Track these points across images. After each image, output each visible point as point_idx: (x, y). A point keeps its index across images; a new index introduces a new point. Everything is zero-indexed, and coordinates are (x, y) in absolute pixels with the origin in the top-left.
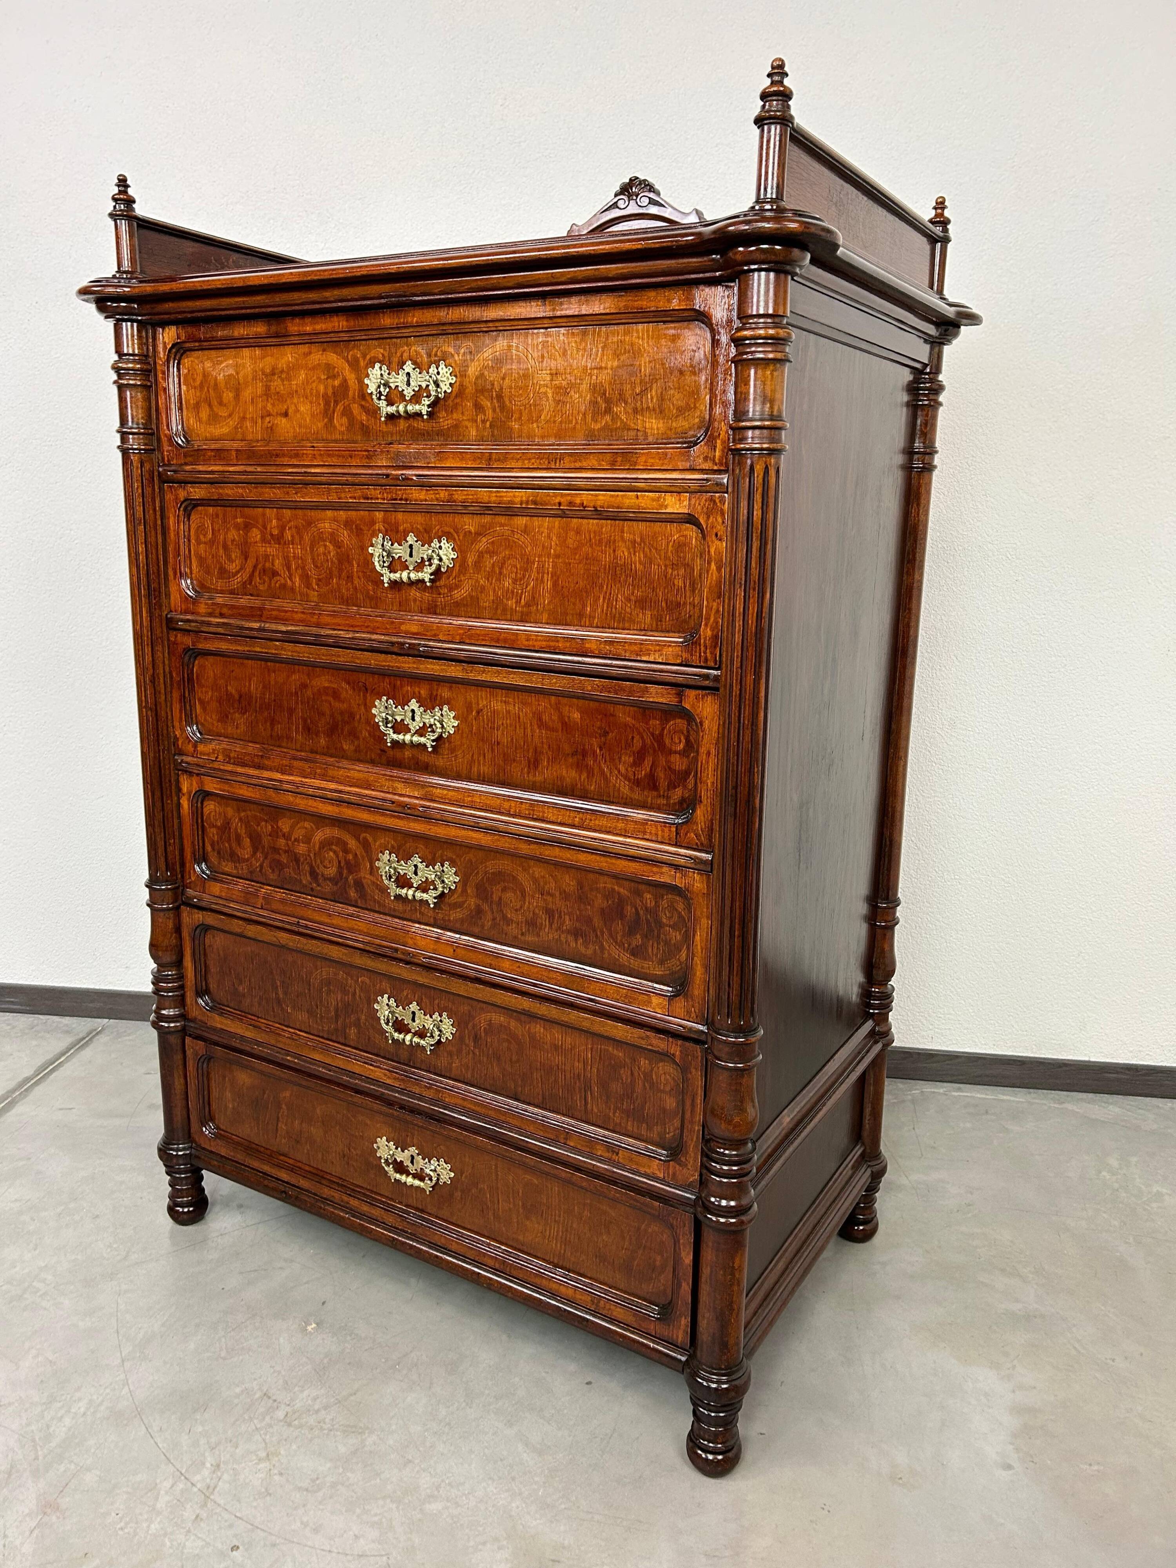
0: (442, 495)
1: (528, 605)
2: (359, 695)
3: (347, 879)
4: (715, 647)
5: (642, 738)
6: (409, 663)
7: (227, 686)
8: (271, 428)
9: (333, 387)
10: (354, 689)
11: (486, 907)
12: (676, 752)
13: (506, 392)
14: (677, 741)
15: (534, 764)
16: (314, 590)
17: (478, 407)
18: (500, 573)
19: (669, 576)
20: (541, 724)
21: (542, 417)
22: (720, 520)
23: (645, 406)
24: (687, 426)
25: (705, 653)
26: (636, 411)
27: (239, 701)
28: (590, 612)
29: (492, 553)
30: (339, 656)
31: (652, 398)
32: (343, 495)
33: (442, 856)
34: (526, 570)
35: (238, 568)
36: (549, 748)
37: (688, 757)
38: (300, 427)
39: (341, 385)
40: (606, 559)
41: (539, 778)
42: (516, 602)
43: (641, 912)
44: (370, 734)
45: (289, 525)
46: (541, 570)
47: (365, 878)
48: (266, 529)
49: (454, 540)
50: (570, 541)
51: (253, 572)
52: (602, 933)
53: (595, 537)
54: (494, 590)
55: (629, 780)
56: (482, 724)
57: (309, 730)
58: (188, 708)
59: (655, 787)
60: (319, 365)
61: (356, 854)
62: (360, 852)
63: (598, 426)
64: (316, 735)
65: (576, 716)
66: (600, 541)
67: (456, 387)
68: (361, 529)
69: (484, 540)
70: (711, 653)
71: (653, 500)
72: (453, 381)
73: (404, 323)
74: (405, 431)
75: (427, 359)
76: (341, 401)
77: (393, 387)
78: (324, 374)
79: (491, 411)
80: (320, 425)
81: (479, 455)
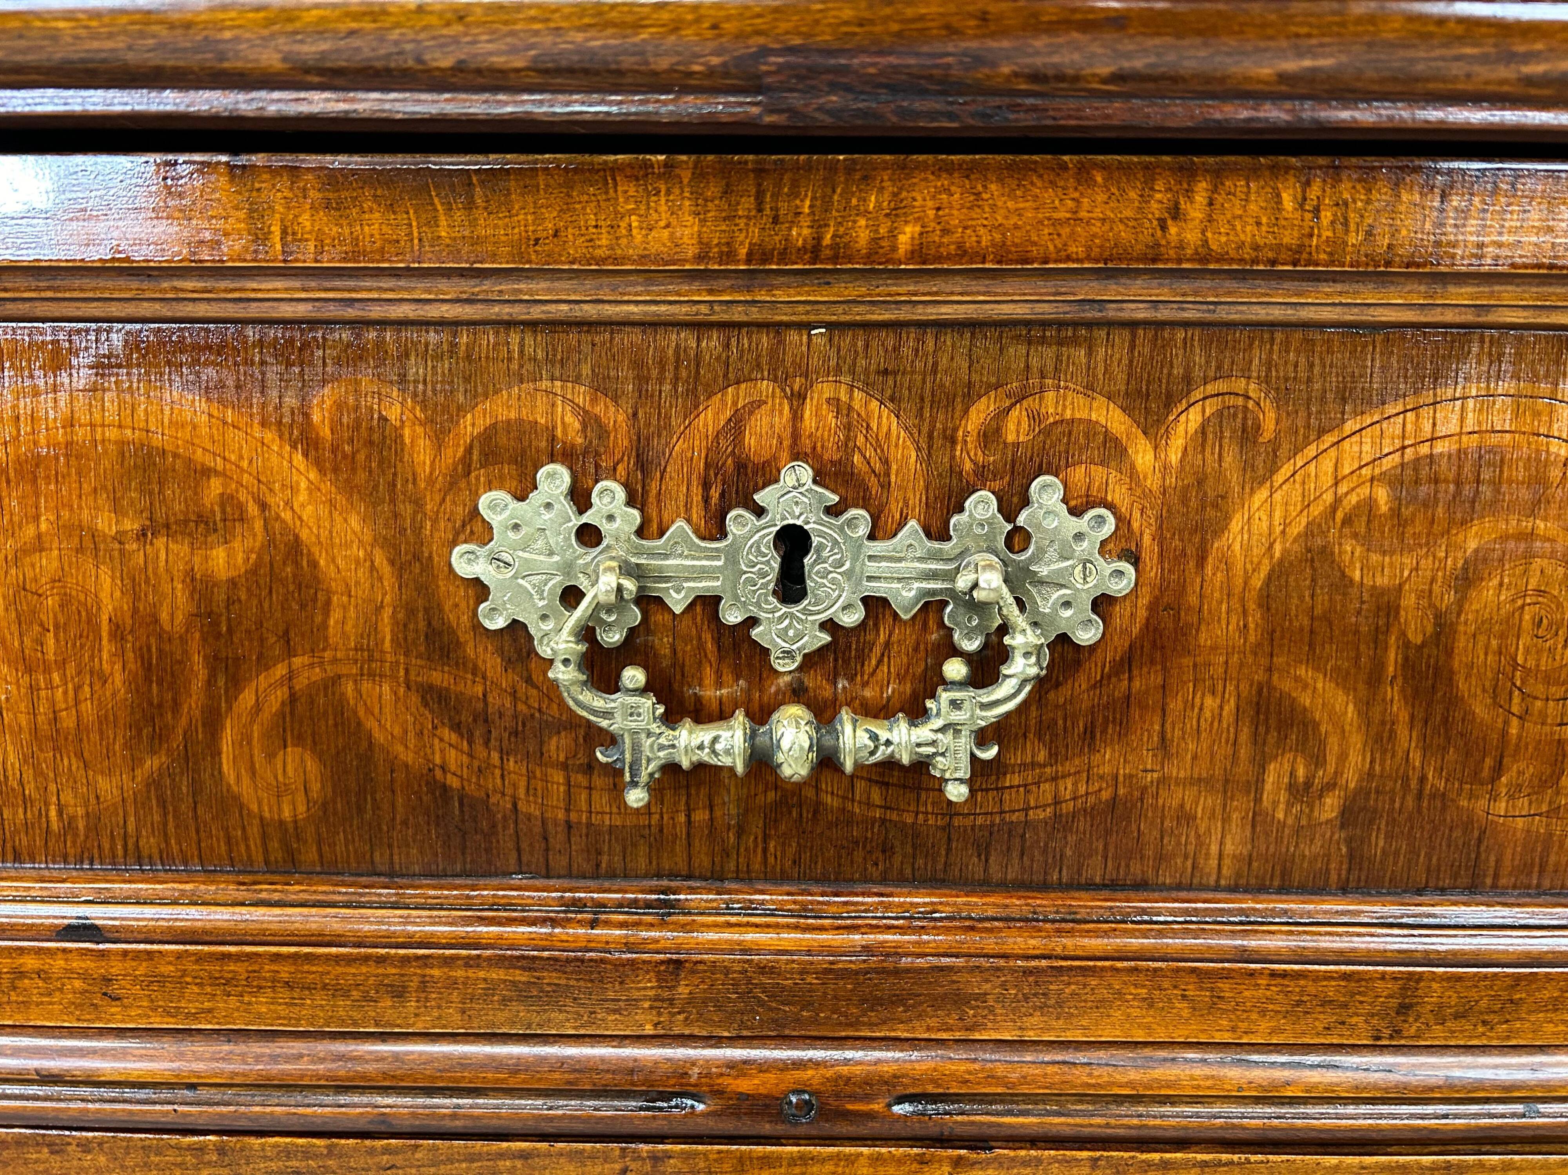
9: (199, 587)
13: (1474, 656)
17: (1274, 720)
39: (262, 575)
67: (1134, 619)
72: (1120, 587)
73: (815, 251)
74: (756, 826)
75: (928, 456)
76: (264, 663)
77: (677, 602)
78: (117, 509)
79: (1356, 740)
80: (106, 786)
81: (1331, 990)
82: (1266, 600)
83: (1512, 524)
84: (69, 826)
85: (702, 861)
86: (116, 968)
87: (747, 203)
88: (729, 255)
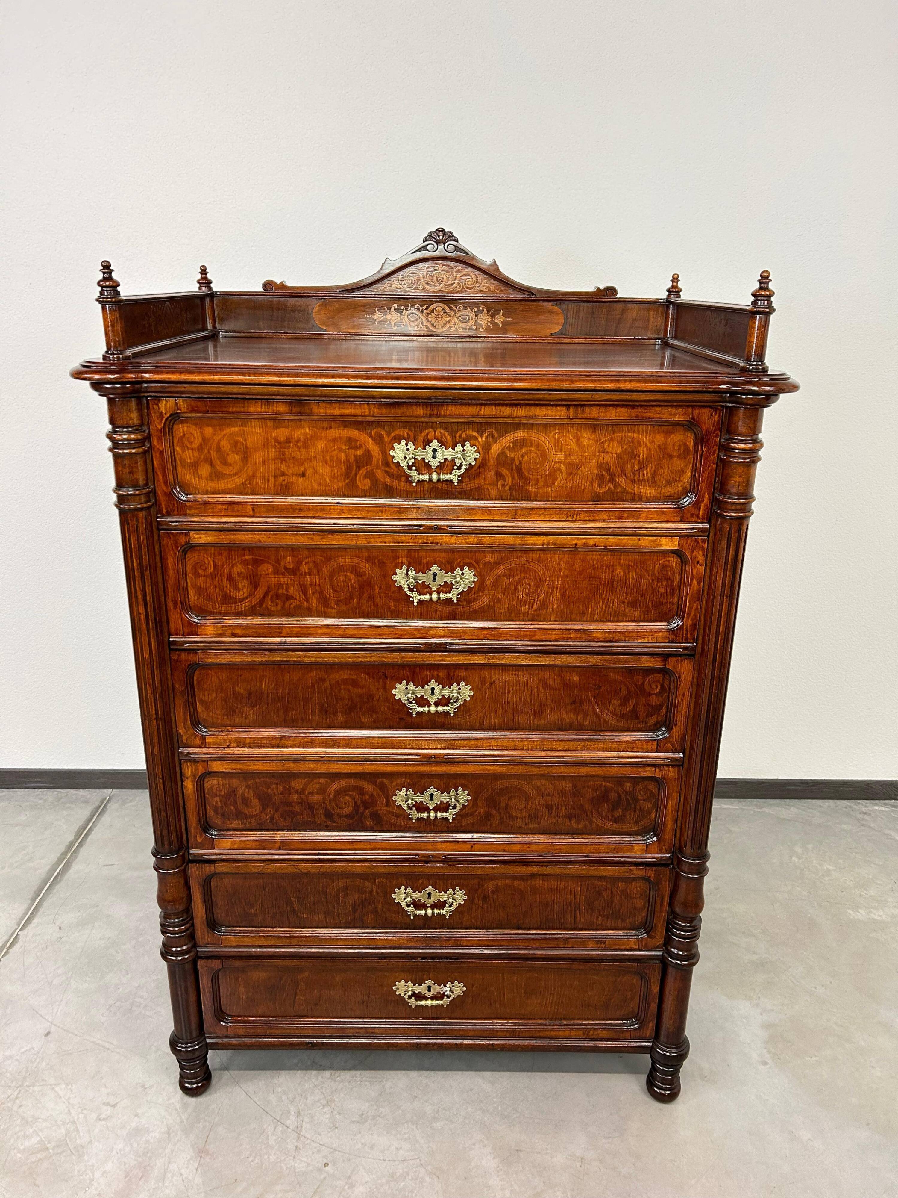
0: (471, 540)
1: (539, 609)
2: (379, 682)
3: (363, 813)
4: (694, 631)
5: (628, 688)
6: (435, 657)
7: (234, 688)
8: (286, 486)
9: (355, 456)
10: (374, 678)
11: (494, 812)
12: (653, 694)
13: (525, 466)
14: (654, 687)
15: (539, 713)
16: (332, 608)
17: (499, 475)
18: (516, 589)
19: (655, 586)
20: (546, 686)
21: (556, 484)
22: (701, 553)
23: (641, 478)
24: (673, 492)
25: (686, 634)
26: (633, 481)
27: (249, 698)
28: (592, 611)
29: (508, 576)
30: (367, 658)
31: (647, 473)
32: (372, 540)
33: (455, 784)
34: (538, 586)
35: (245, 595)
36: (552, 701)
37: (662, 696)
38: (319, 484)
39: (364, 455)
40: (606, 576)
41: (542, 721)
42: (529, 608)
43: (622, 796)
44: (389, 708)
45: (307, 560)
46: (551, 586)
47: (381, 810)
48: (280, 564)
49: (475, 568)
50: (576, 567)
51: (264, 597)
52: (592, 813)
53: (597, 563)
54: (510, 600)
55: (616, 715)
56: (494, 691)
57: (326, 712)
58: (191, 709)
59: (637, 717)
60: (340, 438)
61: (372, 794)
62: (376, 792)
63: (603, 490)
64: (334, 714)
65: (576, 678)
66: (602, 566)
67: (480, 461)
68: (384, 563)
69: (503, 567)
70: (691, 634)
71: (651, 541)
72: (477, 457)
73: (437, 414)
74: (429, 490)
75: (452, 439)
76: (363, 467)
77: (419, 459)
78: (345, 445)
79: (510, 478)
80: (341, 484)
81: (506, 512)
82: (497, 459)
83: (528, 448)
84: (335, 490)
85: (422, 496)
86: (344, 508)
87: (429, 409)
88: (426, 414)
